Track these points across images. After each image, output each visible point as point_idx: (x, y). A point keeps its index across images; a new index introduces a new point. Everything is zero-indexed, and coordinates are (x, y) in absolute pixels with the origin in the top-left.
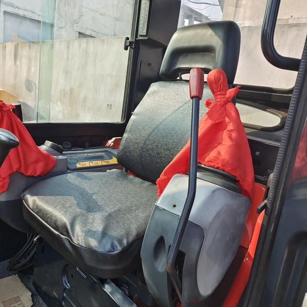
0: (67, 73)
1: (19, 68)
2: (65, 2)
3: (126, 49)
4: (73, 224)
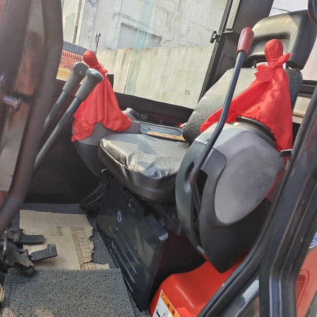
0: (163, 77)
1: (124, 72)
2: (176, 18)
3: (212, 42)
4: (130, 157)
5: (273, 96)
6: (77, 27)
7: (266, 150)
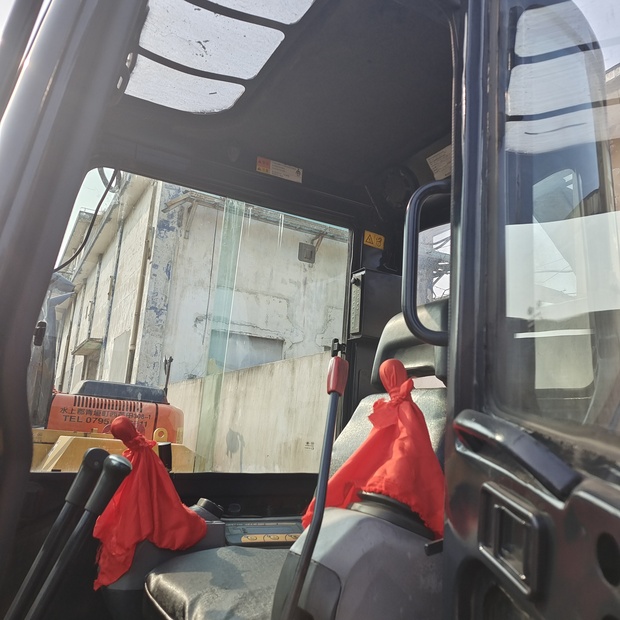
0: (290, 412)
3: (335, 355)
4: (193, 604)
5: (402, 449)
6: (132, 353)
7: (412, 547)
